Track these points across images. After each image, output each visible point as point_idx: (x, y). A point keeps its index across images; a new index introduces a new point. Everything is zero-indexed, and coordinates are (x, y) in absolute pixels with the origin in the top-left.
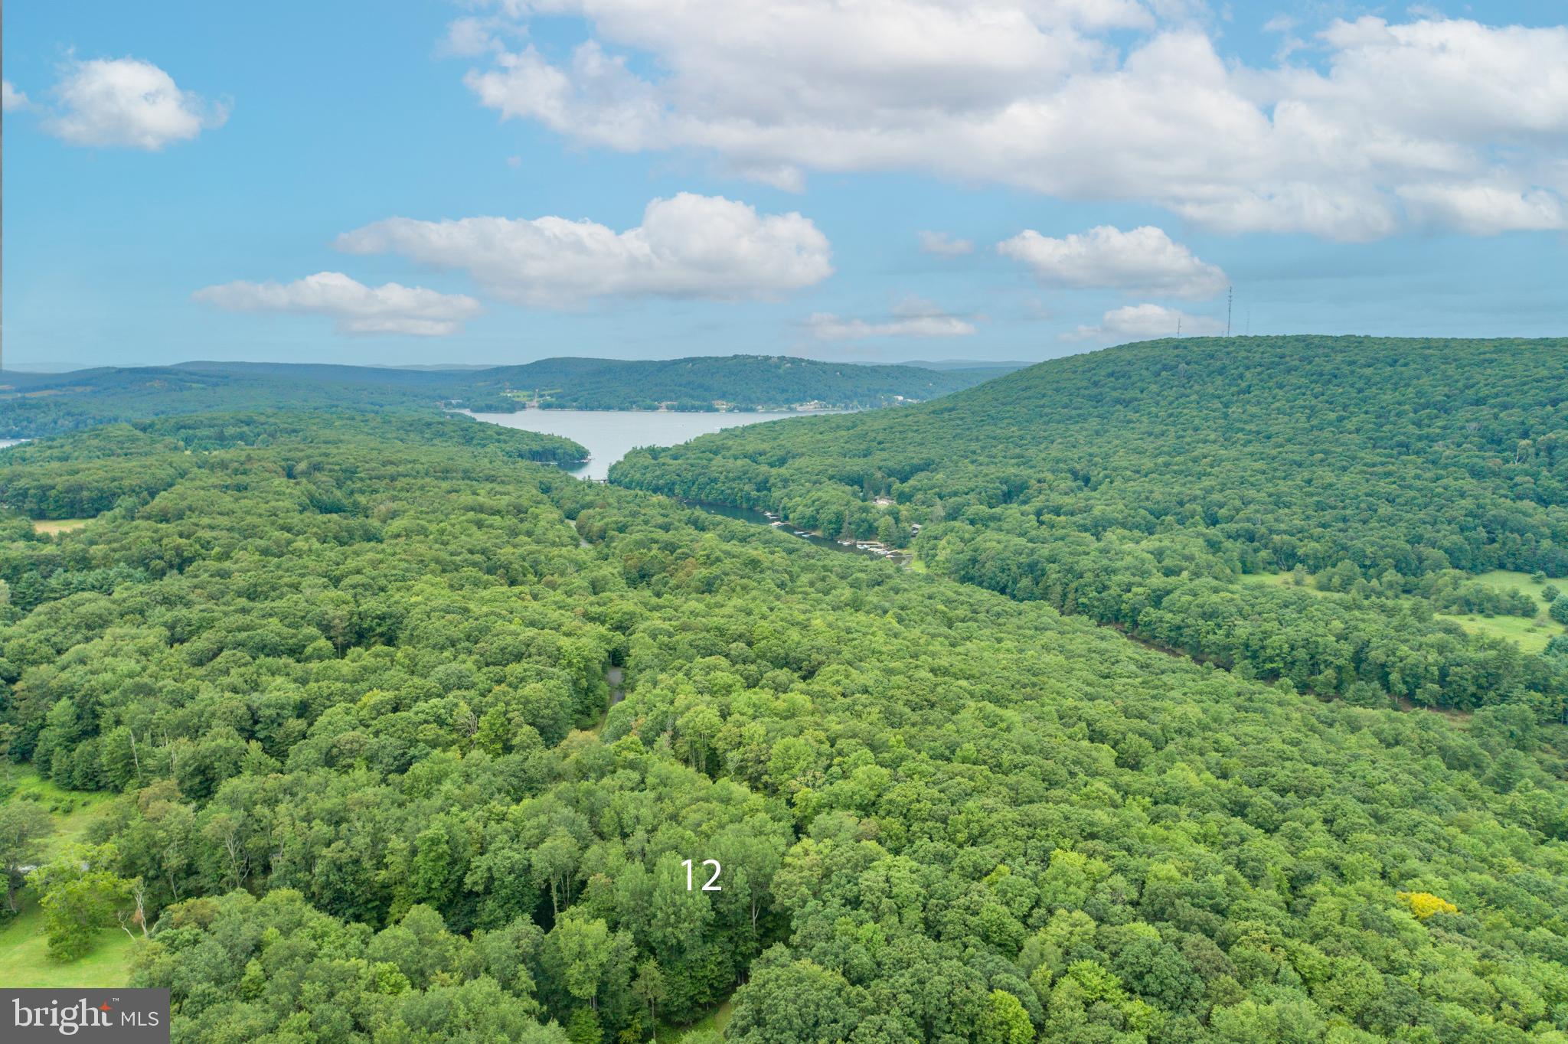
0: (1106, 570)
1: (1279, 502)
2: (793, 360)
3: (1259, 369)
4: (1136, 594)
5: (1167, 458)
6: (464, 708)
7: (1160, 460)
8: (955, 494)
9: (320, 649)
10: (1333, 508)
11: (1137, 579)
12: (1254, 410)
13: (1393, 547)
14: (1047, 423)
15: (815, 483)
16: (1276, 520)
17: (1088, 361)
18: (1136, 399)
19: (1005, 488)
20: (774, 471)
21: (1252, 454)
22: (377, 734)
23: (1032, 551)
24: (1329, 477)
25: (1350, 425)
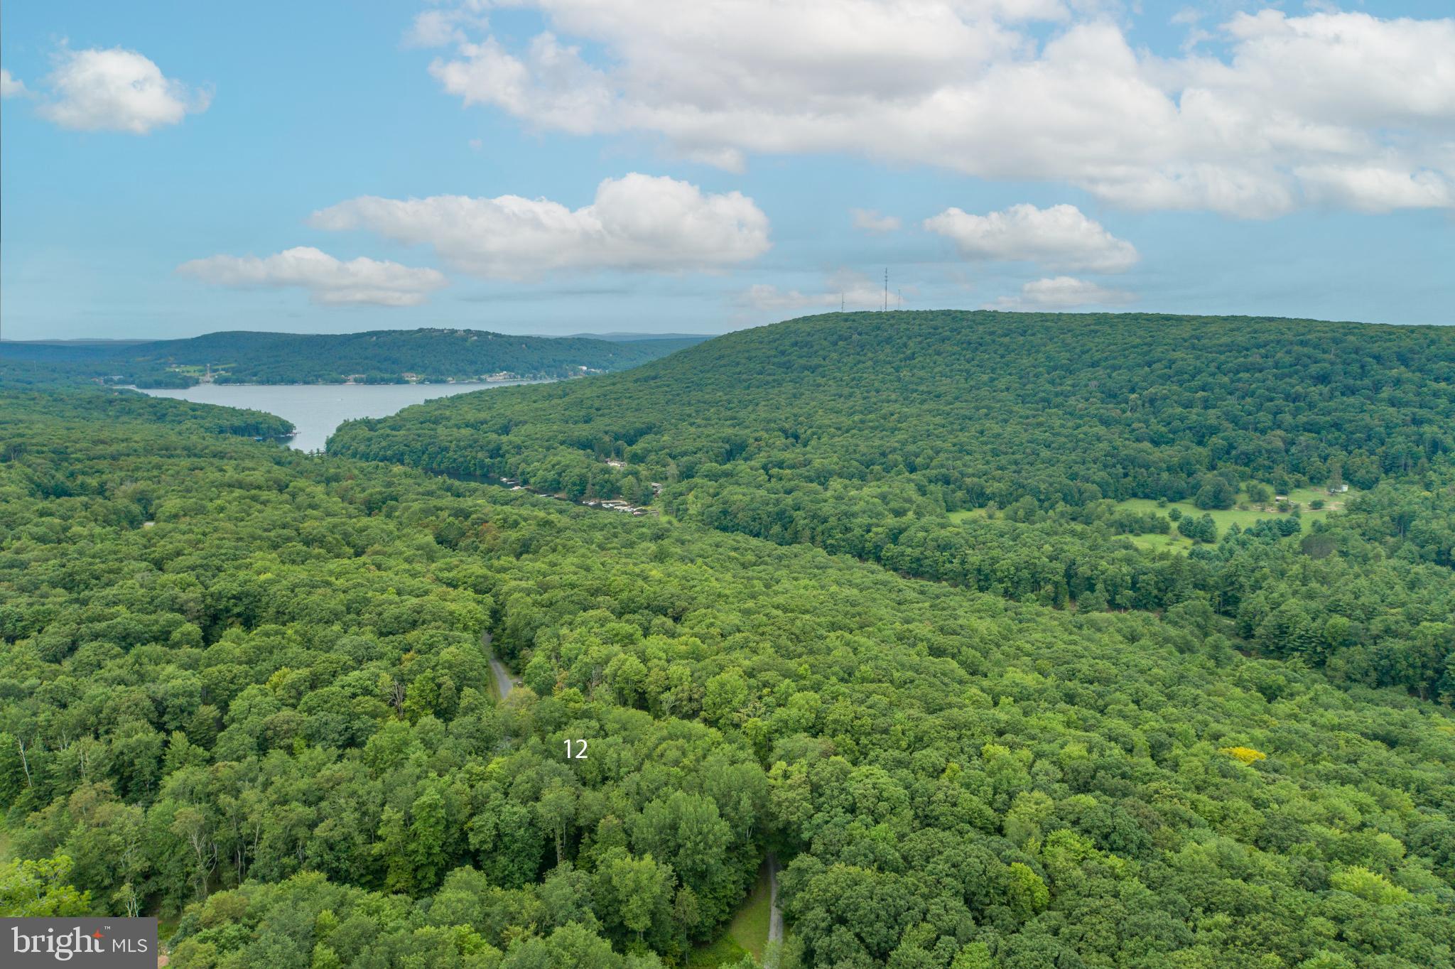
0: (845, 514)
1: (962, 450)
2: (479, 333)
3: (920, 339)
4: (877, 534)
5: (861, 416)
6: (385, 678)
7: (856, 418)
8: (684, 454)
9: (189, 634)
10: (1006, 453)
11: (874, 520)
12: (922, 373)
13: (1060, 483)
14: (748, 388)
15: (548, 449)
16: (964, 465)
17: (771, 332)
18: (820, 366)
19: (727, 446)
20: (504, 438)
21: (930, 411)
22: (310, 711)
23: (778, 502)
24: (997, 429)
25: (1001, 384)
